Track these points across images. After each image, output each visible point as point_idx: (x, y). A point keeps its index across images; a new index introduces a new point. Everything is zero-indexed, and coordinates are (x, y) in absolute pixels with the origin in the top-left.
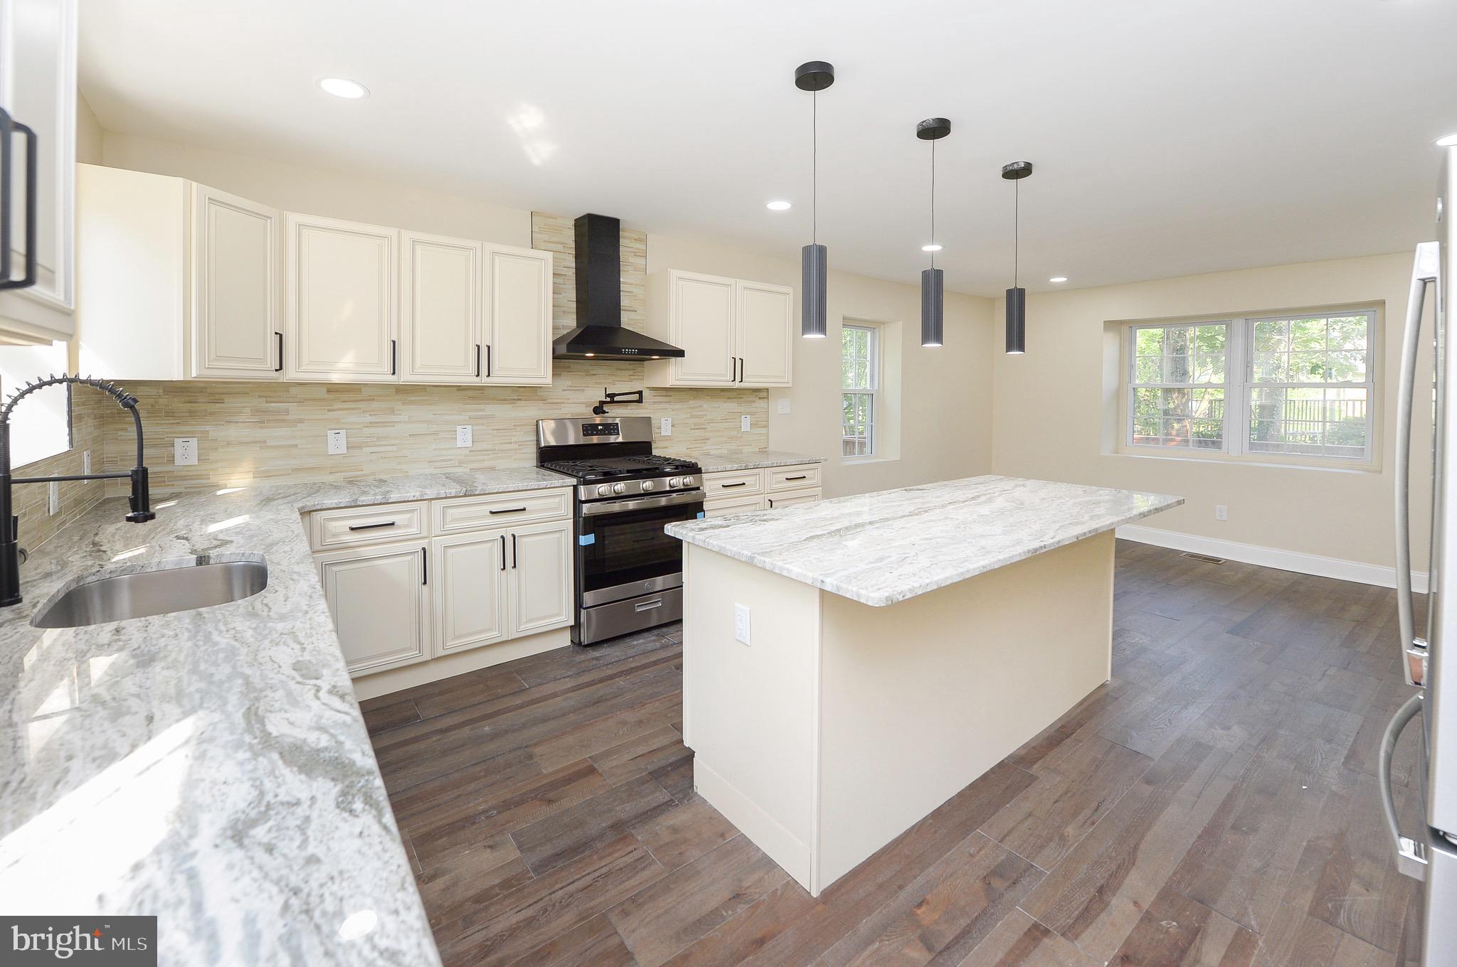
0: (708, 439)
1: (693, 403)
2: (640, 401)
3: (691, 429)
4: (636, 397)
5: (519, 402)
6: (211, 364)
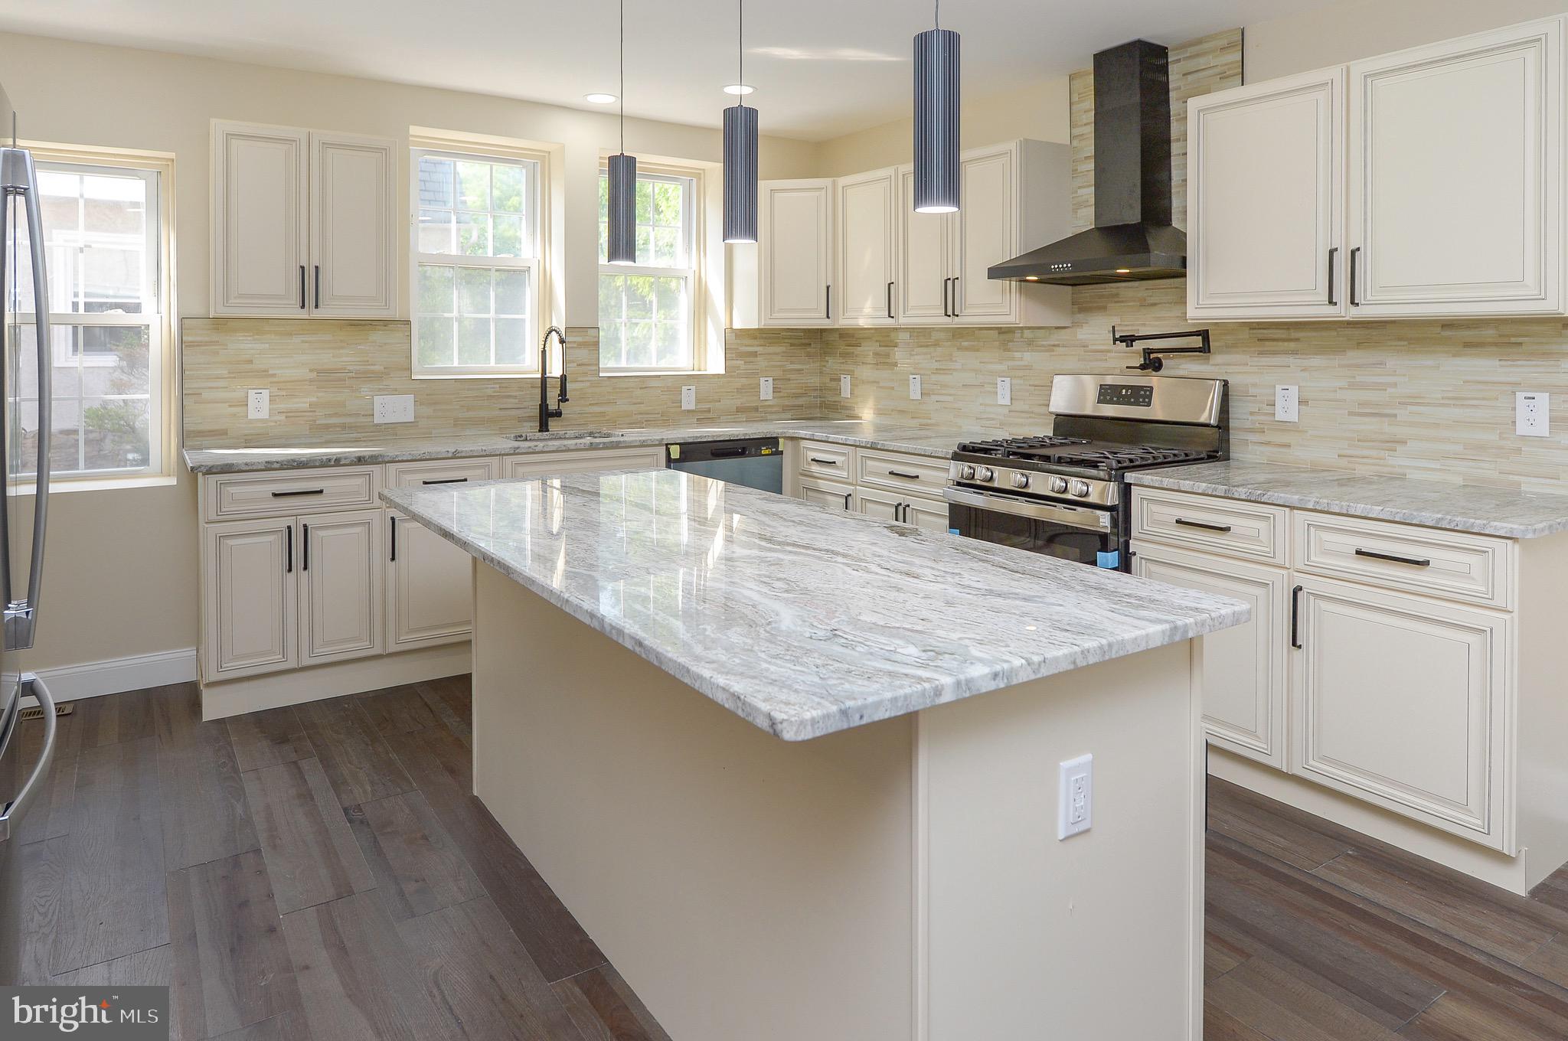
0: (1404, 442)
1: (1355, 356)
2: (1205, 349)
3: (1351, 414)
4: (1197, 342)
5: (1057, 348)
6: (775, 315)
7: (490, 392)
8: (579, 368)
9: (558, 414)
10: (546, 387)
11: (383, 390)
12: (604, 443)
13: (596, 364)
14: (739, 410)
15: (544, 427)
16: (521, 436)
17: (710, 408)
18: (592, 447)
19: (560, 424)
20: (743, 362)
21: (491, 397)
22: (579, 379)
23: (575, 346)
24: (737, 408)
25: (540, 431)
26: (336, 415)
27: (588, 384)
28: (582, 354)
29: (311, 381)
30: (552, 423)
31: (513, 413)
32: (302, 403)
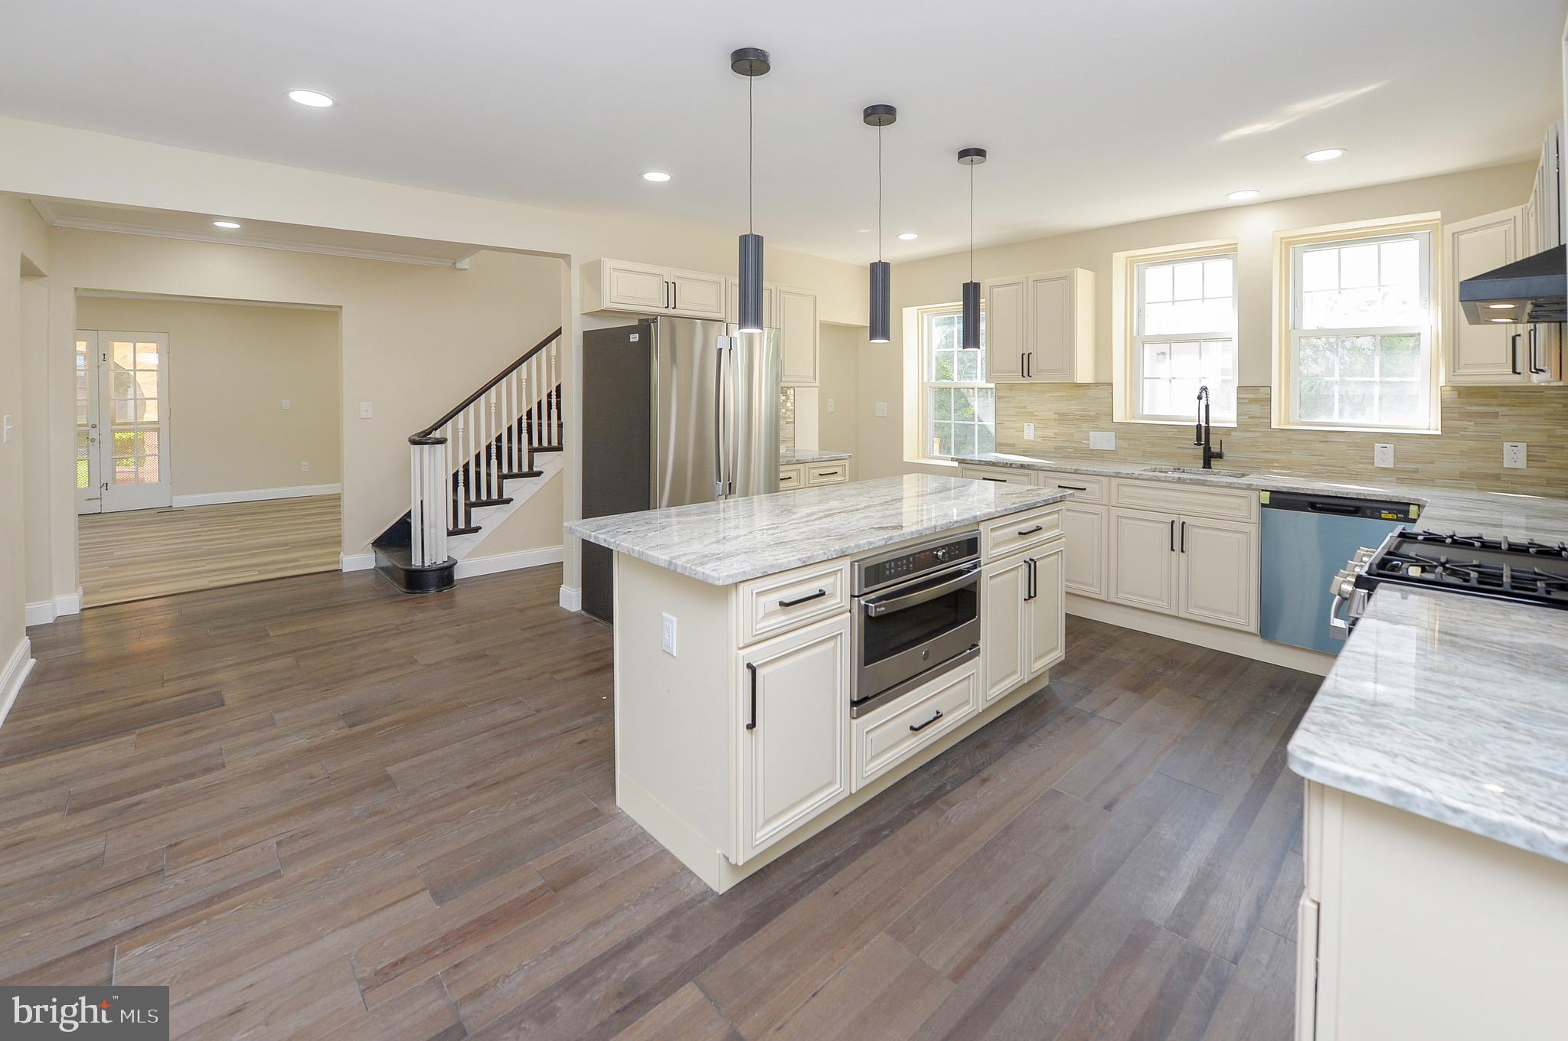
6: (1458, 372)
7: (1170, 434)
8: (1249, 420)
9: (1220, 456)
10: (1209, 433)
11: (1096, 428)
12: (1191, 480)
13: (1268, 418)
14: (1463, 476)
15: (1207, 465)
16: (1179, 469)
17: (1418, 469)
18: (1180, 481)
19: (1222, 463)
20: (1472, 423)
21: (1169, 438)
22: (1250, 429)
23: (1247, 401)
24: (1461, 473)
25: (1203, 468)
26: (1068, 441)
27: (1260, 434)
28: (1255, 409)
29: (1055, 419)
30: (1213, 462)
31: (1187, 451)
32: (1050, 433)
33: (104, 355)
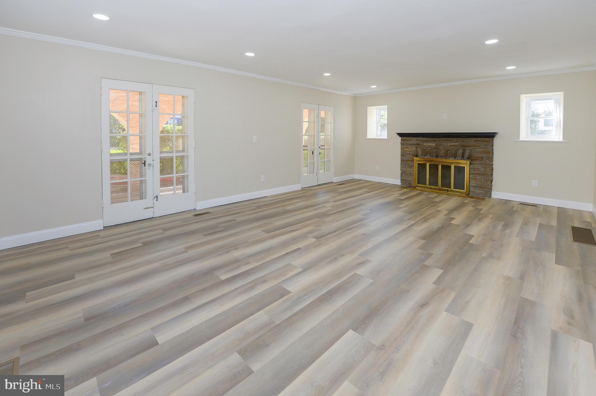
33: (156, 102)
